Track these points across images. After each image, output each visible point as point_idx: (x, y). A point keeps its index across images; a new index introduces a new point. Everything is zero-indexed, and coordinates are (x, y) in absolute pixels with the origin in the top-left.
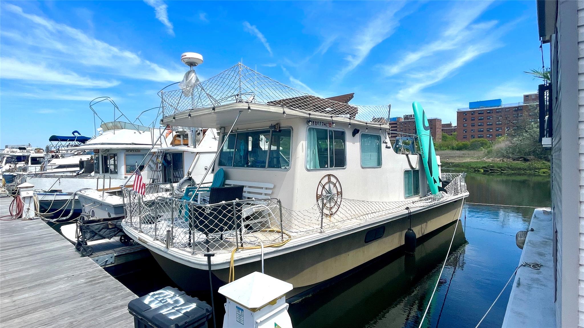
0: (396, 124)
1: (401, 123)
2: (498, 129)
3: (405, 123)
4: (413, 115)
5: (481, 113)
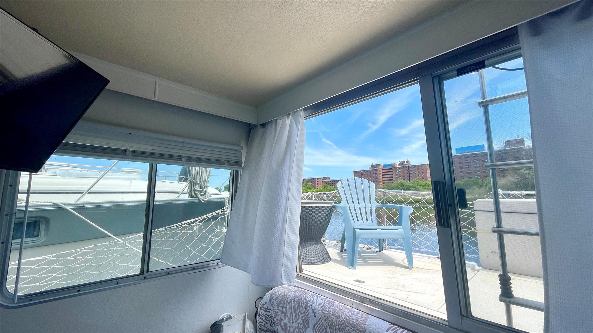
0: (392, 169)
1: (396, 169)
2: (485, 170)
3: (399, 168)
4: (405, 162)
5: (467, 157)
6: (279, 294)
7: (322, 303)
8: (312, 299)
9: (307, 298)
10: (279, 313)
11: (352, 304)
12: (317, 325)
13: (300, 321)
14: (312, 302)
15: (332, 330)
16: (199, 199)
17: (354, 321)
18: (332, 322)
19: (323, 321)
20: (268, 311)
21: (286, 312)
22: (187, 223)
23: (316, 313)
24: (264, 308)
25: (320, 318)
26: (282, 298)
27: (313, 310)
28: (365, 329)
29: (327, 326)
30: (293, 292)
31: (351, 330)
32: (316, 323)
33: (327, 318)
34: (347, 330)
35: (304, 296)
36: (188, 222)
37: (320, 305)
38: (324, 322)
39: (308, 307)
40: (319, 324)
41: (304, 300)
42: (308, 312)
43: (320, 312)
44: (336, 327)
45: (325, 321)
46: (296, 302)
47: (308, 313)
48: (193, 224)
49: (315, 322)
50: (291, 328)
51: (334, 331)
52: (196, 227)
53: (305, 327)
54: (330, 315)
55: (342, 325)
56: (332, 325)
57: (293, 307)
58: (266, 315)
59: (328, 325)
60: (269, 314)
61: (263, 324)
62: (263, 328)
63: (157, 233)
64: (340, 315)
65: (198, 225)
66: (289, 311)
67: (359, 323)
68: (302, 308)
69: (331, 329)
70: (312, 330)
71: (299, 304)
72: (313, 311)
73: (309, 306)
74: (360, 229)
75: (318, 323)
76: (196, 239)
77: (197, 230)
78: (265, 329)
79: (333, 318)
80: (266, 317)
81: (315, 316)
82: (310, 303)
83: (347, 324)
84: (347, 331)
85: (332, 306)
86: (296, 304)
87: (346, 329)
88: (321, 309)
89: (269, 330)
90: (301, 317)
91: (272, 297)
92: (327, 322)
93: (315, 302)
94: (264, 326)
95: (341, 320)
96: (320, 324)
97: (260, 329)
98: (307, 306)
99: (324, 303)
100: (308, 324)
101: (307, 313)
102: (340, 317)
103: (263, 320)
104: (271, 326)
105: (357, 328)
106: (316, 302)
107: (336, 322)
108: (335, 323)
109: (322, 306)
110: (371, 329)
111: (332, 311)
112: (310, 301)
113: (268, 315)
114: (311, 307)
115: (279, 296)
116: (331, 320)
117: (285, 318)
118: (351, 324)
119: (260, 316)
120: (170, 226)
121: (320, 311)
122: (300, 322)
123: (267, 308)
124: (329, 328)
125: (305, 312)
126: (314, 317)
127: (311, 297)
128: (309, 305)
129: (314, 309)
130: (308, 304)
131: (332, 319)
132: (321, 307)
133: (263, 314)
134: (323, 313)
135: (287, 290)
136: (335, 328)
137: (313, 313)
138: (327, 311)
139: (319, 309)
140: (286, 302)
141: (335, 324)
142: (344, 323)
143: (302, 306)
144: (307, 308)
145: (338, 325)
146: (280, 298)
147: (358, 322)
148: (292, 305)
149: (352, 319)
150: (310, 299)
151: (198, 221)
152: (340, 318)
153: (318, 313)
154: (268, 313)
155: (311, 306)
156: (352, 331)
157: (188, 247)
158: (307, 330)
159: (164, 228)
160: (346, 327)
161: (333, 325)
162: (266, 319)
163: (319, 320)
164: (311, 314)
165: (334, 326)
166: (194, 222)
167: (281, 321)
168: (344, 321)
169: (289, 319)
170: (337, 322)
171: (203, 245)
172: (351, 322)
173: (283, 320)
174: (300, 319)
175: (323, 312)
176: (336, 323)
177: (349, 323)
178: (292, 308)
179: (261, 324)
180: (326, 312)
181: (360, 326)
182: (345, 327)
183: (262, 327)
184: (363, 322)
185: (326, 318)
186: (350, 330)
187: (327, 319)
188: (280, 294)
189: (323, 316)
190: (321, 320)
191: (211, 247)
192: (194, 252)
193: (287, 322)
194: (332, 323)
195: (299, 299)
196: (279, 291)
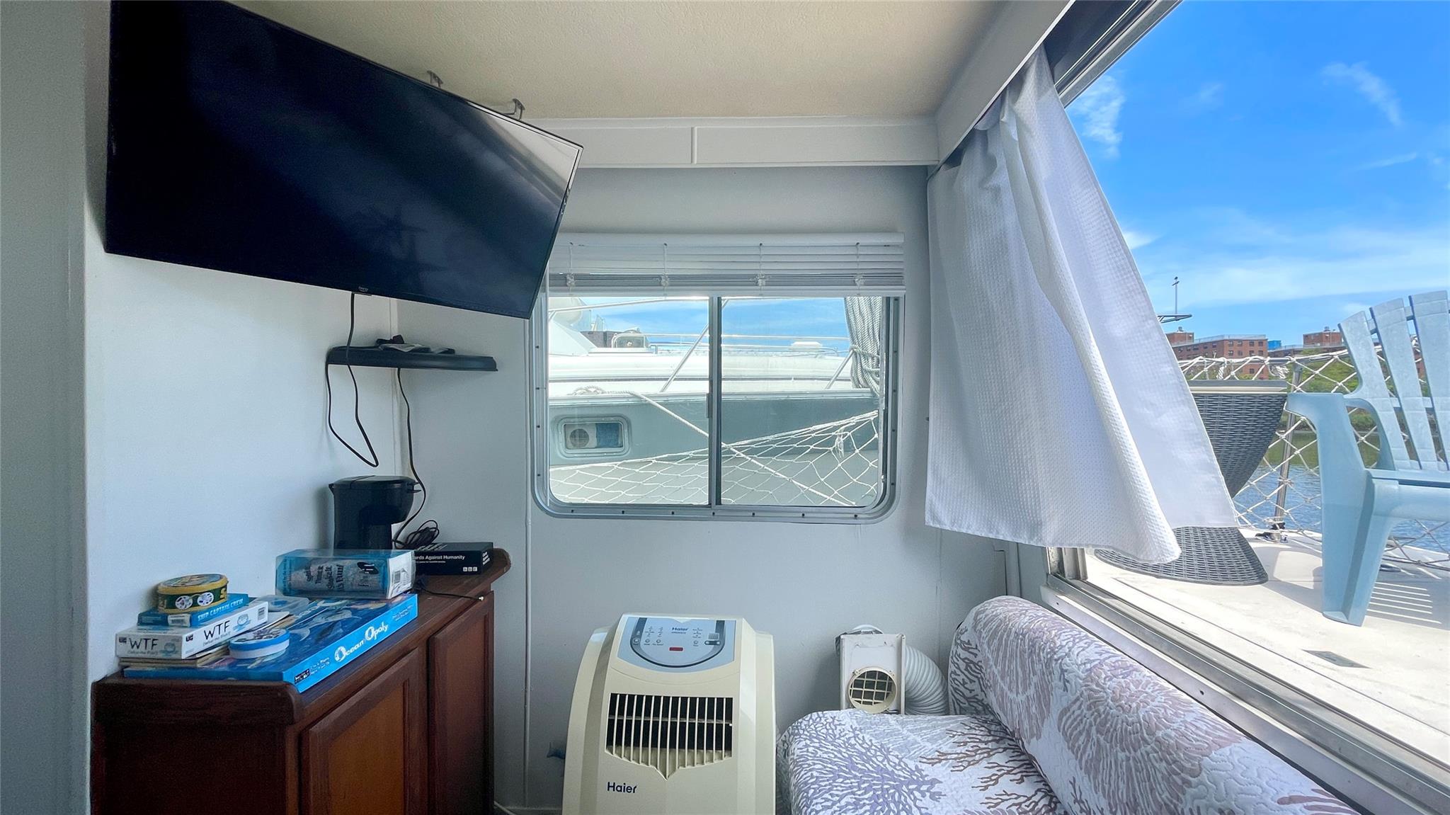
6: (994, 613)
7: (1094, 661)
8: (1071, 644)
9: (1059, 638)
10: (991, 663)
11: (1202, 693)
12: (1068, 714)
13: (1031, 691)
14: (1067, 651)
15: (1102, 739)
16: (872, 390)
17: (1173, 734)
18: (1106, 717)
19: (1083, 707)
20: (970, 650)
21: (1005, 663)
22: (819, 430)
23: (1068, 682)
24: (961, 641)
25: (1077, 699)
26: (997, 627)
27: (1063, 671)
28: (1201, 770)
29: (1091, 725)
30: (1028, 617)
31: (1155, 755)
32: (1065, 709)
33: (1095, 702)
34: (1144, 753)
35: (1053, 632)
36: (822, 429)
37: (1085, 664)
38: (1085, 711)
39: (1054, 662)
40: (1074, 712)
41: (1049, 641)
42: (1050, 674)
43: (1081, 681)
44: (1114, 735)
45: (1089, 708)
46: (1026, 643)
47: (1051, 677)
48: (833, 434)
49: (1065, 705)
50: (1014, 706)
51: (1108, 745)
52: (839, 440)
53: (1042, 713)
54: (1103, 697)
55: (1130, 734)
56: (1105, 724)
57: (1020, 652)
58: (966, 658)
59: (1093, 723)
60: (976, 660)
61: (960, 679)
62: (962, 688)
63: (762, 444)
64: (1134, 705)
65: (844, 436)
66: (1010, 662)
67: (1187, 745)
68: (1040, 660)
69: (1099, 735)
70: (1056, 726)
71: (1033, 649)
72: (1064, 676)
73: (1056, 660)
74: (1402, 482)
75: (1071, 711)
76: (840, 465)
77: (842, 445)
78: (967, 693)
79: (1111, 708)
80: (967, 665)
81: (1066, 689)
82: (1061, 654)
83: (1145, 735)
84: (1141, 753)
85: (1121, 677)
86: (1027, 647)
87: (1140, 748)
88: (1083, 676)
89: (979, 700)
90: (1035, 684)
91: (978, 618)
92: (1092, 715)
93: (1076, 653)
94: (963, 685)
95: (1130, 719)
96: (1078, 712)
97: (955, 689)
98: (1051, 657)
99: (1099, 663)
100: (1048, 705)
101: (1049, 677)
102: (1130, 711)
103: (959, 668)
104: (982, 690)
105: (1175, 756)
106: (1077, 655)
107: (1117, 721)
108: (1112, 723)
109: (1090, 670)
110: (1219, 775)
111: (1114, 688)
112: (1062, 646)
113: (972, 662)
114: (1061, 663)
115: (993, 619)
116: (1104, 712)
117: (1002, 678)
118: (1157, 740)
119: (954, 658)
120: (787, 433)
121: (1081, 679)
122: (1032, 696)
123: (969, 643)
124: (1098, 731)
125: (1044, 674)
126: (1064, 691)
127: (1072, 639)
128: (1055, 657)
129: (1066, 671)
130: (1055, 653)
131: (1108, 708)
132: (1087, 670)
133: (959, 656)
134: (1086, 686)
135: (1017, 610)
136: (1112, 735)
137: (1062, 681)
138: (1098, 685)
139: (1080, 672)
140: (1005, 636)
141: (1113, 726)
142: (1137, 729)
143: (1039, 654)
144: (1049, 665)
145: (1122, 732)
146: (994, 625)
147: (1183, 740)
148: (1017, 647)
149: (1167, 728)
150: (1064, 643)
151: (842, 428)
152: (1131, 714)
153: (1073, 683)
154: (971, 657)
155: (1059, 662)
156: (1159, 760)
157: (822, 480)
158: (1046, 720)
159: (776, 436)
160: (1141, 742)
161: (1108, 725)
162: (966, 669)
163: (1074, 702)
164: (1056, 682)
165: (1108, 731)
166: (835, 428)
167: (996, 683)
168: (1141, 725)
169: (1011, 682)
170: (1120, 722)
171: (855, 480)
172: (1160, 734)
173: (999, 681)
174: (1032, 687)
175: (1089, 683)
176: (1117, 724)
177: (1154, 734)
178: (1016, 656)
179: (956, 677)
180: (1094, 687)
181: (1184, 754)
182: (1139, 742)
183: (958, 686)
184: (1203, 746)
185: (1091, 701)
186: (1151, 755)
187: (1094, 704)
188: (996, 616)
189: (1085, 694)
190: (1078, 703)
191: (872, 488)
192: (836, 492)
193: (1006, 688)
194: (1106, 721)
195: (1037, 638)
196: (997, 606)
